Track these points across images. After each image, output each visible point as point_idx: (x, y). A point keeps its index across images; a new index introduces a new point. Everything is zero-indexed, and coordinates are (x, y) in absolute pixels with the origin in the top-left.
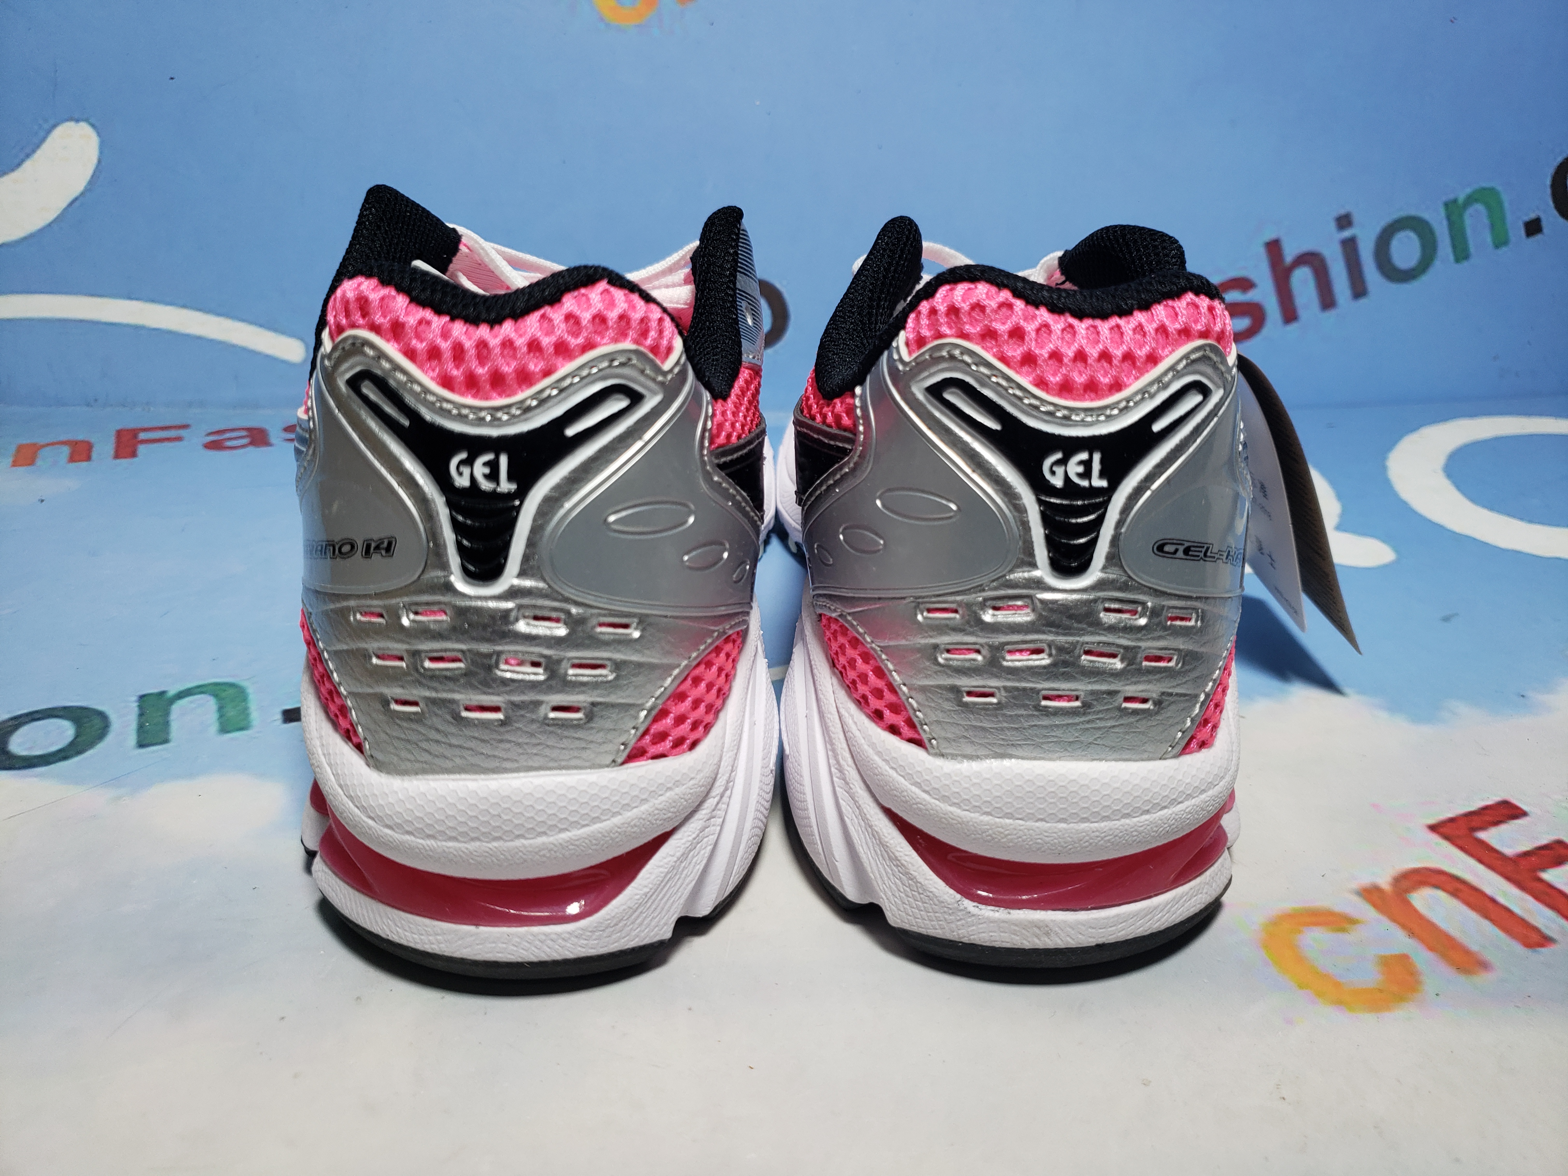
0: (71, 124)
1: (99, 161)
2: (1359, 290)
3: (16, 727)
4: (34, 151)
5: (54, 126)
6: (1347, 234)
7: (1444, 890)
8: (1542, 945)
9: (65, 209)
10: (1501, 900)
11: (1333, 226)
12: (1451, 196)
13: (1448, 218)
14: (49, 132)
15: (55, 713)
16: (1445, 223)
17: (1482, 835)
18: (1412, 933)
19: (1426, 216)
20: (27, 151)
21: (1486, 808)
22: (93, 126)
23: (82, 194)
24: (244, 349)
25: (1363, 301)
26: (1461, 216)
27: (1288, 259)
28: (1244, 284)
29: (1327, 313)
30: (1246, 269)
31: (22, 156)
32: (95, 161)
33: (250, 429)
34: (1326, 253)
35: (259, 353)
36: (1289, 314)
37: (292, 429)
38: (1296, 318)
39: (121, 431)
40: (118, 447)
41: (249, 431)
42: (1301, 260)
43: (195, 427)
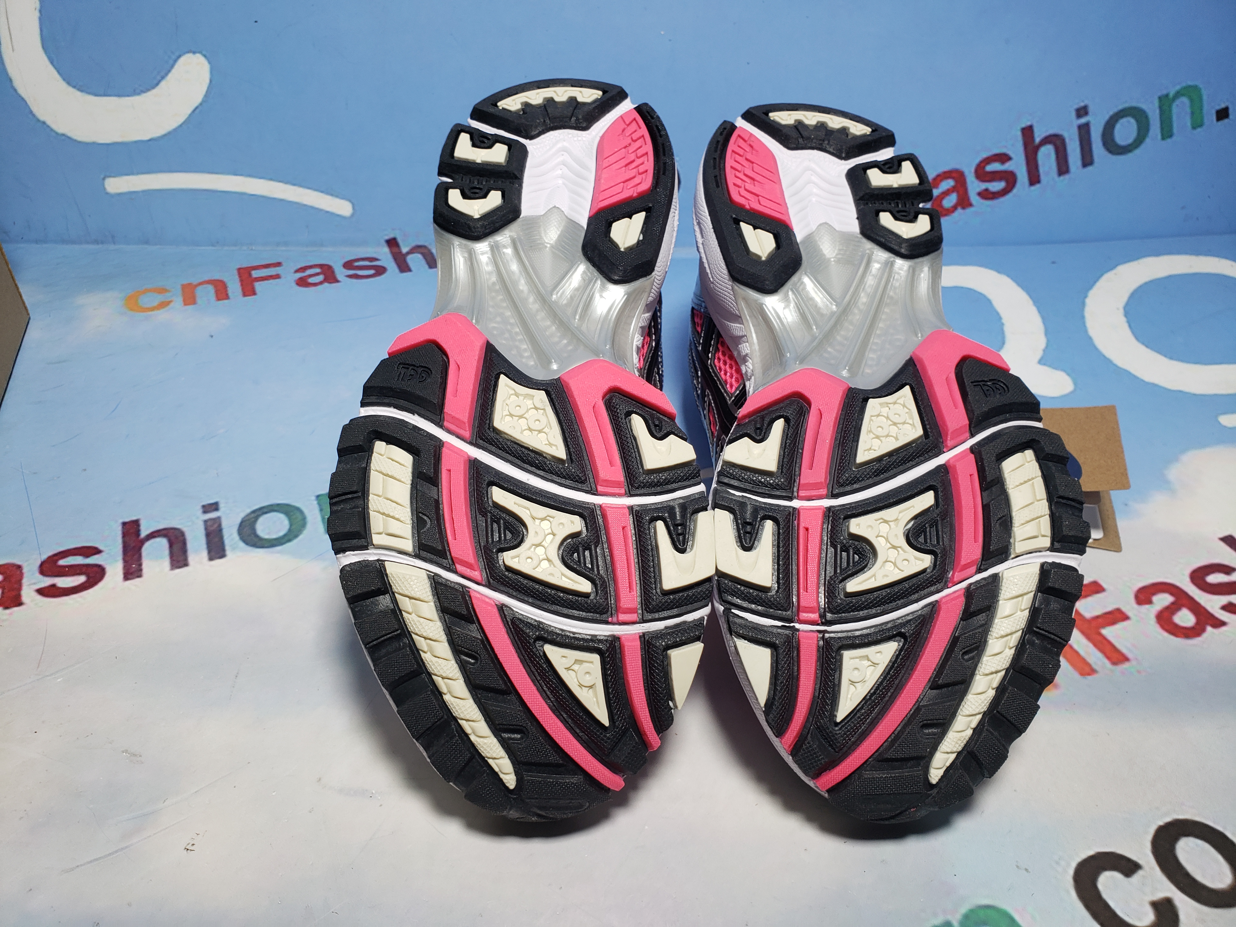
0: (190, 55)
1: (211, 81)
2: (1087, 160)
3: (257, 518)
4: (167, 73)
5: (179, 57)
6: (1083, 120)
8: (1089, 674)
9: (190, 115)
11: (1074, 114)
12: (1165, 92)
13: (1160, 108)
14: (175, 61)
15: (276, 508)
16: (1158, 111)
19: (1143, 106)
20: (162, 74)
22: (205, 56)
23: (201, 104)
24: (312, 208)
25: (1090, 168)
26: (1170, 107)
27: (1038, 140)
28: (1003, 158)
29: (1062, 178)
30: (1006, 147)
31: (159, 78)
32: (207, 81)
33: (321, 266)
34: (1066, 135)
35: (321, 210)
36: (1034, 179)
37: (348, 265)
38: (1038, 181)
39: (239, 270)
40: (242, 285)
41: (321, 268)
42: (1047, 140)
43: (285, 264)
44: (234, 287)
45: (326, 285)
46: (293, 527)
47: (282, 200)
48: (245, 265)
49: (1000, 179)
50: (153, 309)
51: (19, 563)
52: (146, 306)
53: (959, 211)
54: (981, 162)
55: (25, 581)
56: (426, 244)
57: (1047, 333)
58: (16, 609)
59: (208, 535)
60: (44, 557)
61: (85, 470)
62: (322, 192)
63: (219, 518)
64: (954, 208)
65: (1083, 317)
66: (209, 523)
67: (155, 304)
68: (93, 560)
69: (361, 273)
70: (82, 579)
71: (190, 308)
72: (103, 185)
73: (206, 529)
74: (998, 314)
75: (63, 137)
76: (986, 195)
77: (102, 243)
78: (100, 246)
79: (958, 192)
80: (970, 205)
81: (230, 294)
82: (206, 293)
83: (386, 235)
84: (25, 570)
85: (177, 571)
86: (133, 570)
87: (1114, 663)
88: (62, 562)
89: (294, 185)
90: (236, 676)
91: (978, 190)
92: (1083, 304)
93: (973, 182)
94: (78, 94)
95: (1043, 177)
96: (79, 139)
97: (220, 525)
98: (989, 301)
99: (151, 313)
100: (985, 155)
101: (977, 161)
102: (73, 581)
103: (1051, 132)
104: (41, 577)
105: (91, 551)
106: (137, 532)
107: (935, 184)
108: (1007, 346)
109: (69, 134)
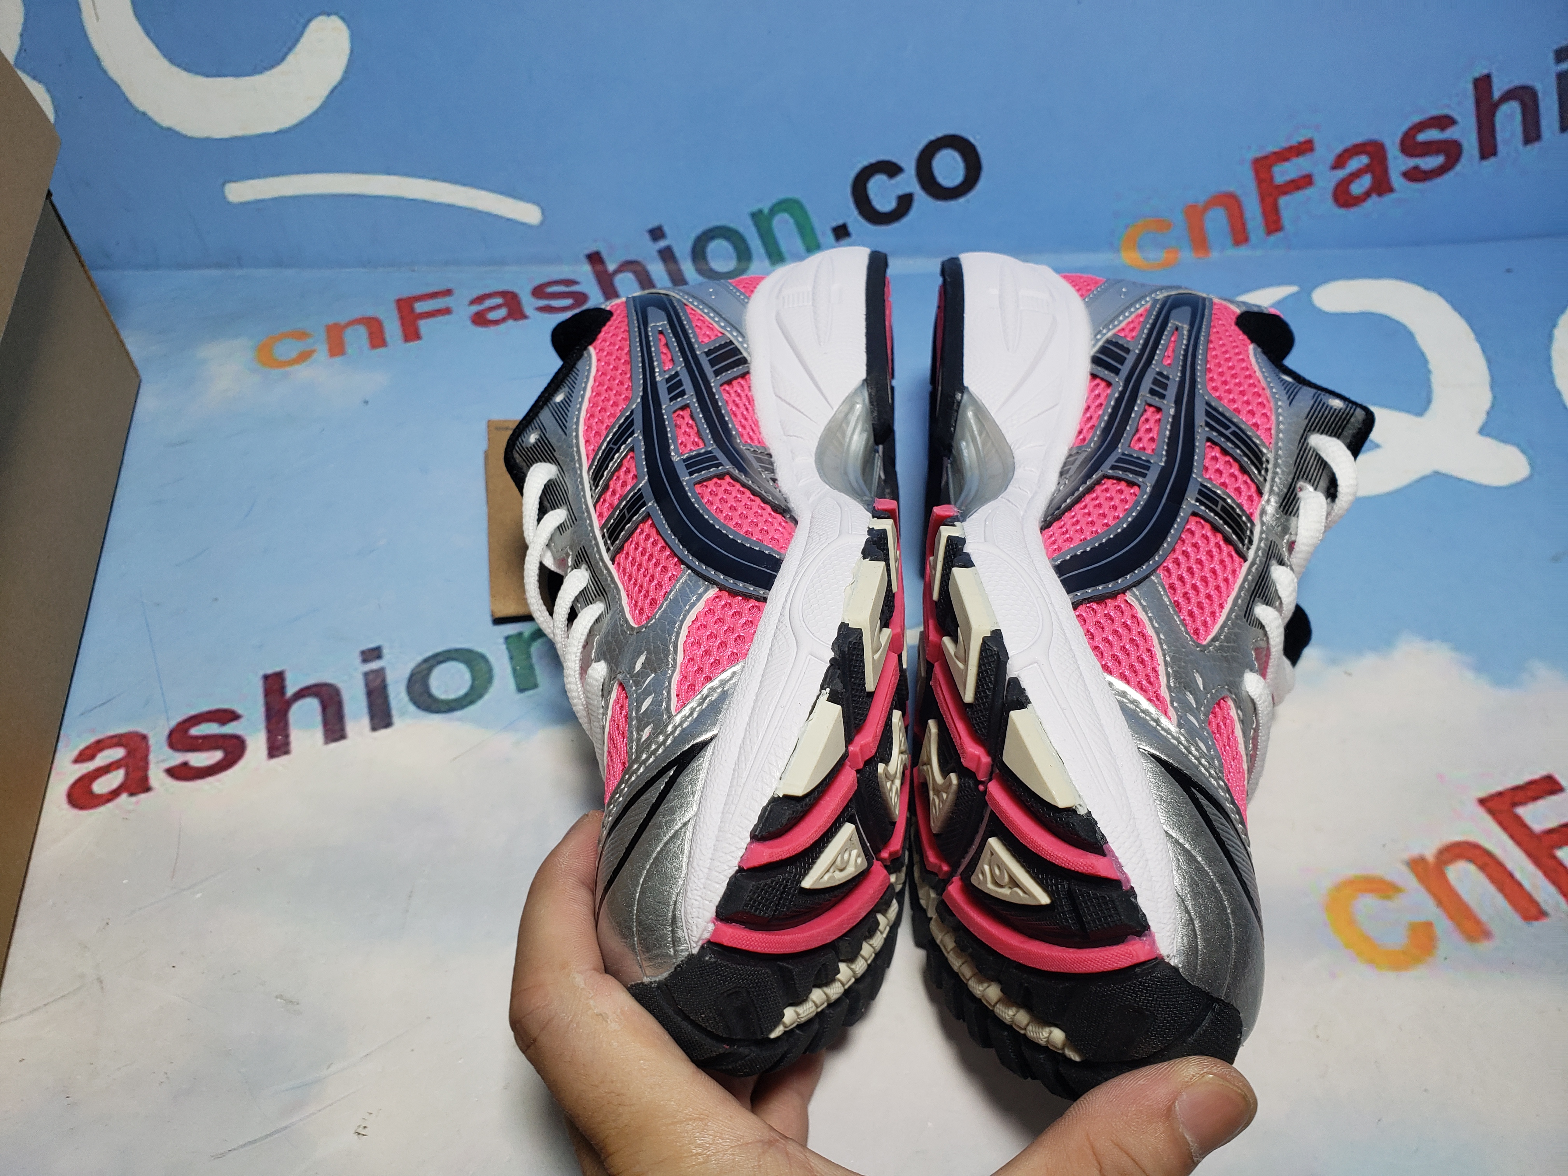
0: (323, 18)
1: (352, 51)
3: (430, 670)
4: (294, 44)
5: (309, 21)
7: (1476, 864)
8: (1536, 918)
9: (327, 98)
10: (1518, 875)
11: (1551, 59)
14: (305, 26)
15: (454, 655)
17: (1521, 811)
18: (1440, 903)
20: (289, 44)
21: (1531, 782)
22: (342, 18)
23: (340, 83)
24: (489, 215)
27: (1497, 94)
28: (1444, 122)
29: (1529, 147)
30: (1448, 106)
31: (285, 50)
32: (347, 51)
33: (503, 294)
34: (1539, 87)
35: (499, 217)
36: (1488, 149)
37: (539, 292)
38: (1494, 153)
39: (399, 301)
40: (403, 325)
41: (503, 297)
42: (1509, 96)
43: (456, 292)
44: (393, 328)
45: (510, 322)
46: (477, 682)
47: (448, 205)
48: (405, 294)
49: (1437, 152)
50: (290, 363)
51: (143, 731)
52: (284, 358)
53: (1374, 198)
54: (1411, 129)
55: (152, 757)
56: (639, 259)
57: (1494, 385)
58: (143, 796)
59: (370, 694)
60: (173, 723)
61: (216, 599)
62: (501, 194)
63: (383, 670)
64: (1367, 195)
65: (1549, 359)
66: (371, 677)
67: (294, 354)
68: (230, 729)
69: (555, 303)
70: (217, 756)
71: (337, 360)
72: (223, 192)
73: (367, 685)
74: (1423, 354)
75: (169, 132)
76: (1414, 175)
77: (226, 267)
78: (224, 271)
79: (1373, 173)
80: (1391, 190)
81: (388, 339)
82: (358, 337)
83: (586, 248)
84: (152, 741)
85: (333, 746)
86: (279, 743)
88: (195, 731)
89: (465, 185)
90: (410, 896)
91: (1404, 168)
92: (1550, 338)
93: (1395, 158)
94: (185, 74)
95: (1501, 147)
96: (189, 134)
97: (384, 680)
98: (1410, 335)
99: (288, 369)
100: (1416, 119)
101: (1404, 128)
102: (207, 759)
103: (1517, 83)
104: (170, 751)
105: (228, 716)
106: (282, 689)
107: (1340, 162)
108: (1434, 406)
109: (178, 128)
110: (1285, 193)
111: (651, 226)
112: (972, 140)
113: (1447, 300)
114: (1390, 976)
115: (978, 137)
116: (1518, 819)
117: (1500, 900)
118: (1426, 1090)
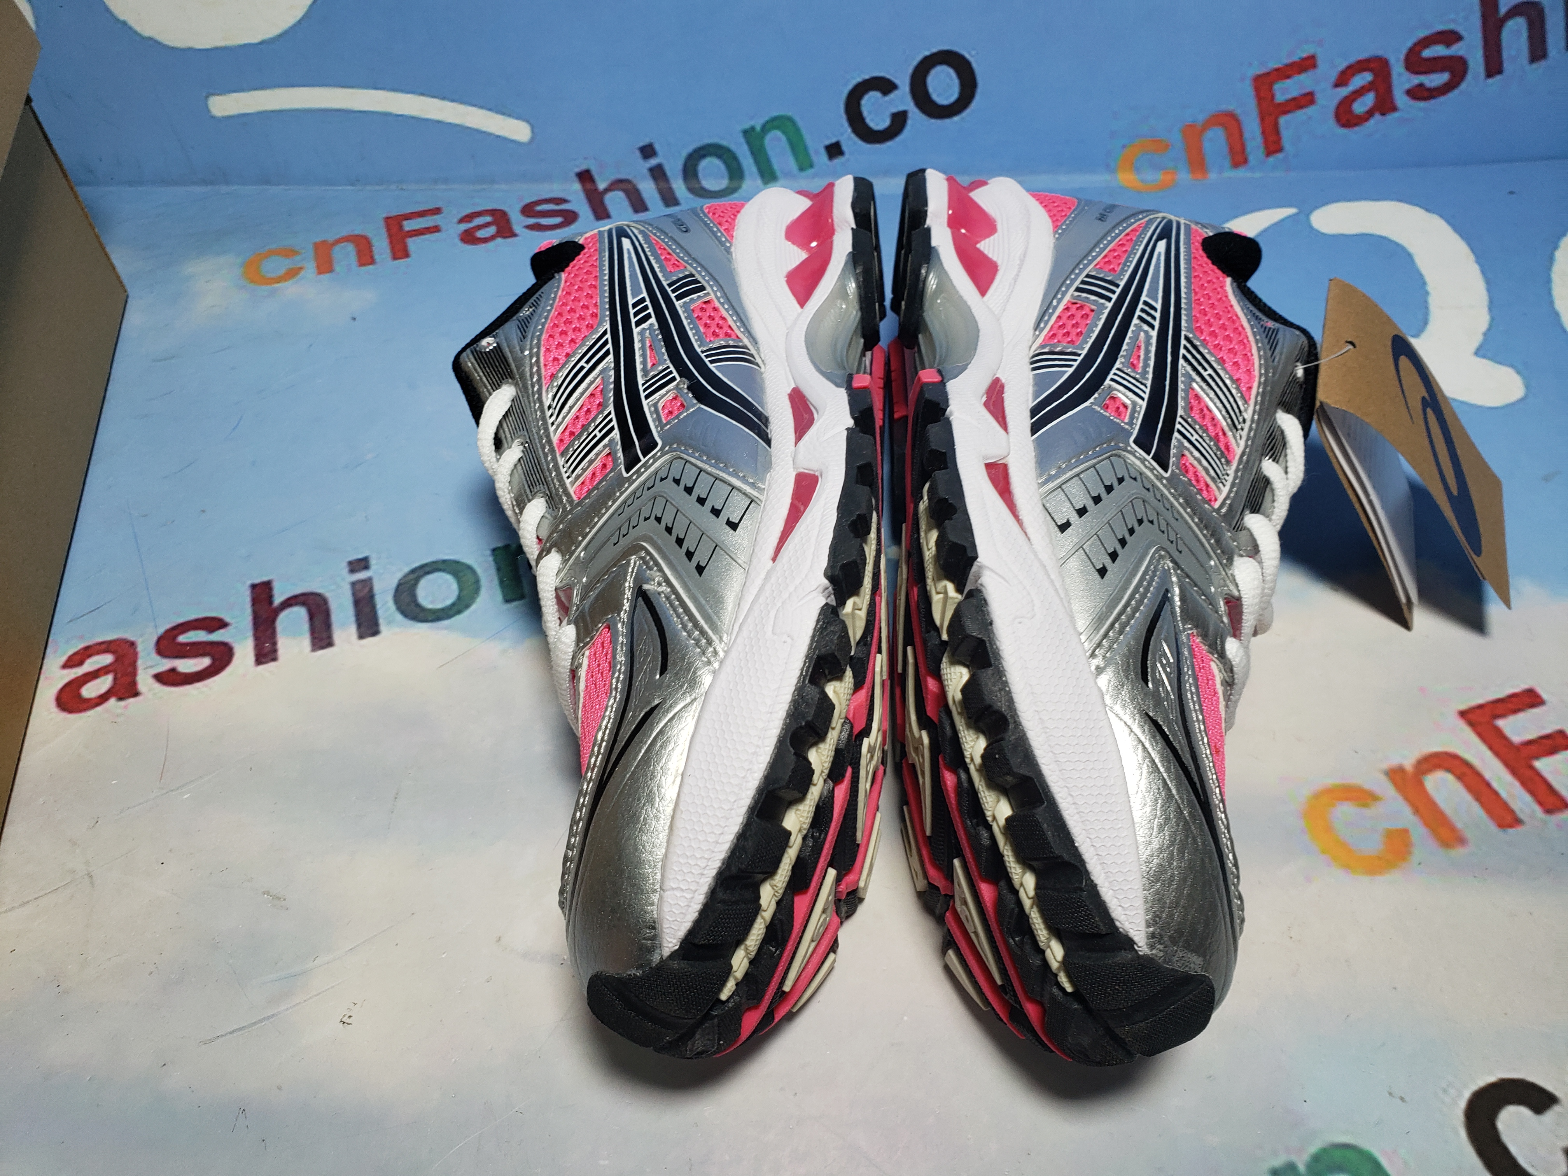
3: (417, 581)
7: (1453, 773)
8: (1511, 826)
10: (1495, 785)
15: (441, 566)
17: (1501, 723)
18: (1417, 811)
21: (1514, 696)
24: (478, 131)
27: (1503, 10)
28: (1450, 37)
29: (1535, 66)
30: (1454, 21)
33: (492, 212)
35: (491, 134)
36: (1494, 67)
37: (528, 210)
38: (1500, 71)
39: (387, 219)
40: (391, 242)
41: (493, 215)
42: (1515, 11)
43: (445, 210)
44: (381, 245)
45: (499, 240)
46: (464, 593)
47: (438, 122)
48: (394, 213)
49: (1442, 70)
50: (279, 280)
51: (132, 639)
52: (271, 275)
53: (1377, 117)
54: (1416, 44)
55: (140, 663)
56: (629, 177)
57: (1492, 306)
58: (131, 700)
59: (357, 603)
60: (161, 630)
61: (204, 511)
62: (490, 110)
63: (369, 580)
64: (1370, 114)
65: (1549, 281)
66: (358, 587)
67: (282, 272)
68: (217, 636)
69: (545, 221)
70: (204, 662)
71: (326, 277)
72: (206, 105)
73: (354, 594)
74: (1421, 276)
75: (151, 42)
76: (1418, 93)
77: (212, 183)
78: (209, 188)
79: (1377, 91)
80: (1394, 109)
81: (376, 257)
82: (346, 255)
83: (577, 166)
84: (140, 648)
85: (321, 652)
86: (266, 651)
87: (1549, 811)
88: (182, 639)
89: (453, 101)
90: (396, 798)
91: (1407, 86)
92: (1551, 259)
93: (1400, 75)
95: (1507, 65)
96: (171, 44)
97: (371, 590)
98: (1409, 256)
99: (276, 285)
100: (1422, 34)
101: (1409, 44)
102: (195, 665)
104: (158, 658)
105: (216, 624)
106: (270, 598)
107: (1342, 80)
108: (1430, 328)
109: (158, 38)
110: (1285, 112)
111: (641, 144)
112: (967, 56)
113: (1448, 222)
114: (1365, 880)
115: (973, 53)
116: (1499, 732)
117: (1476, 809)
118: (1395, 988)
